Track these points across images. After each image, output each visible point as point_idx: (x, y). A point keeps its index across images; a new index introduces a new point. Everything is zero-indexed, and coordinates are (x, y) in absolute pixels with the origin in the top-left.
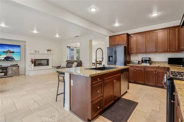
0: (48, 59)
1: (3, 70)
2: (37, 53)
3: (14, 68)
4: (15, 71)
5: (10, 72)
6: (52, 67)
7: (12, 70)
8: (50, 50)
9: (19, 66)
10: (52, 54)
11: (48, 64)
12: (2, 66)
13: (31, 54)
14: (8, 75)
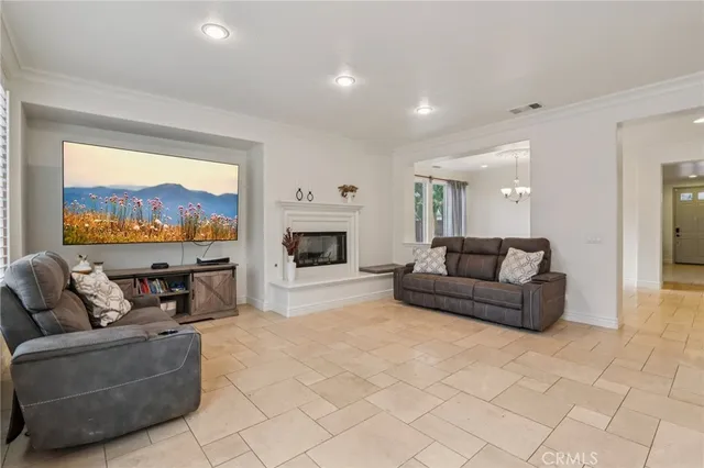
0: (345, 233)
1: (169, 288)
2: (305, 201)
3: (217, 278)
4: (221, 293)
5: (200, 297)
6: (361, 270)
7: (209, 288)
8: (353, 189)
9: (233, 268)
10: (359, 208)
11: (342, 258)
12: (166, 266)
13: (283, 205)
14: (195, 314)
